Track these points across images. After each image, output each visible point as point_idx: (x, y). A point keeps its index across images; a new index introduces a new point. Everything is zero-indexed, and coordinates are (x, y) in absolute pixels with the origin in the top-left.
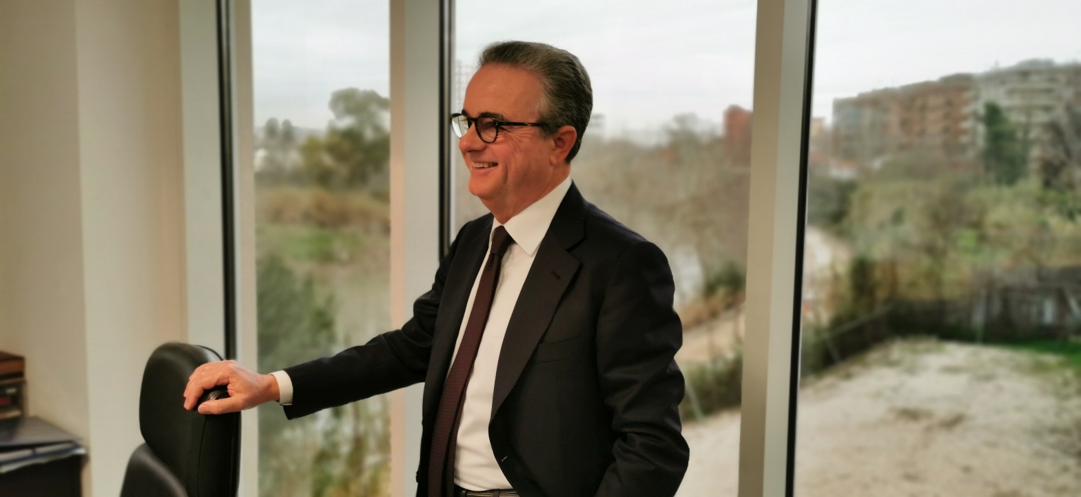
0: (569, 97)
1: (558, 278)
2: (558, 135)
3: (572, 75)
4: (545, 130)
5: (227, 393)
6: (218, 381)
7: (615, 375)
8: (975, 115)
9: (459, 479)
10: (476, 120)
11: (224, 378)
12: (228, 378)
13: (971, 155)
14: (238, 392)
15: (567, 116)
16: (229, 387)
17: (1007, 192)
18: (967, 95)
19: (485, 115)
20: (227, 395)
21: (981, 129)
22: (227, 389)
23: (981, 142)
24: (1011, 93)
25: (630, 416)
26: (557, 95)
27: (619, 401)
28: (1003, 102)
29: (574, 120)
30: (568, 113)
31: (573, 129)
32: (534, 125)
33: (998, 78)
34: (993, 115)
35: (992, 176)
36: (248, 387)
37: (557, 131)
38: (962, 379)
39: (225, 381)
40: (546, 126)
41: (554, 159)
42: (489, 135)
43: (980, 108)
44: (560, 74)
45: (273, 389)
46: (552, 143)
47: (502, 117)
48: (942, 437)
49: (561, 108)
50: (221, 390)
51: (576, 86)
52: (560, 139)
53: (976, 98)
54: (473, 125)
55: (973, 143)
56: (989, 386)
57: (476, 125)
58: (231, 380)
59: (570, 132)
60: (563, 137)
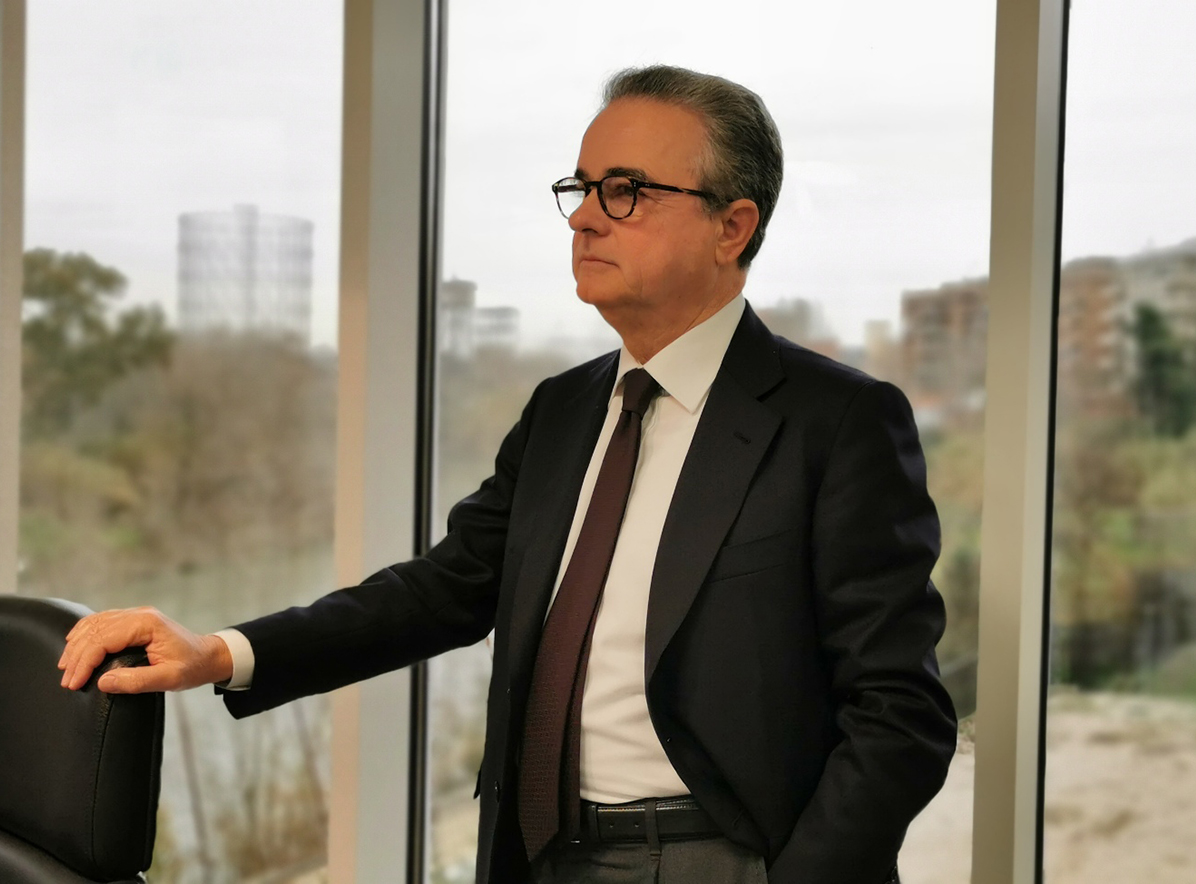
0: (748, 151)
1: (747, 441)
2: (728, 214)
3: (754, 118)
4: (709, 203)
5: (147, 659)
6: (134, 637)
7: (848, 594)
8: (1120, 324)
9: (586, 788)
10: (598, 185)
11: (143, 633)
12: (151, 633)
13: (1117, 388)
14: (168, 656)
15: (743, 181)
16: (150, 648)
17: (1172, 448)
18: (1108, 292)
19: (615, 172)
20: (146, 662)
21: (1131, 346)
22: (146, 653)
23: (1132, 369)
24: (1174, 289)
25: (871, 663)
26: (729, 146)
27: (852, 638)
28: (1164, 303)
29: (753, 190)
30: (747, 177)
31: (753, 204)
32: (692, 192)
33: (1153, 264)
34: (1149, 323)
35: (1149, 422)
36: (185, 650)
37: (727, 207)
38: (1124, 753)
39: (146, 638)
40: (711, 196)
41: (720, 256)
42: (620, 207)
43: (1127, 312)
44: (735, 113)
45: (221, 659)
46: (720, 228)
47: (643, 174)
48: (1098, 850)
49: (734, 167)
50: (135, 653)
51: (759, 136)
52: (731, 222)
53: (1120, 297)
54: (594, 192)
55: (1118, 370)
56: (1164, 764)
57: (600, 192)
58: (155, 636)
59: (747, 210)
60: (735, 219)
